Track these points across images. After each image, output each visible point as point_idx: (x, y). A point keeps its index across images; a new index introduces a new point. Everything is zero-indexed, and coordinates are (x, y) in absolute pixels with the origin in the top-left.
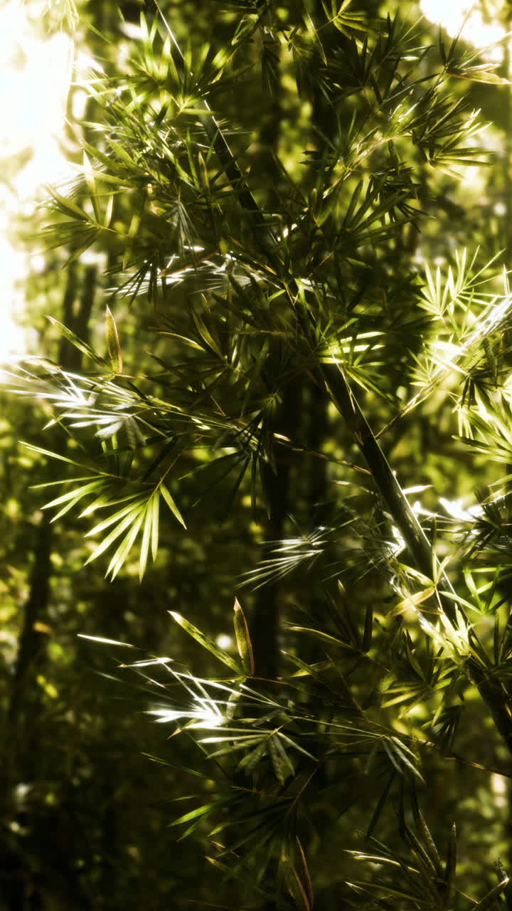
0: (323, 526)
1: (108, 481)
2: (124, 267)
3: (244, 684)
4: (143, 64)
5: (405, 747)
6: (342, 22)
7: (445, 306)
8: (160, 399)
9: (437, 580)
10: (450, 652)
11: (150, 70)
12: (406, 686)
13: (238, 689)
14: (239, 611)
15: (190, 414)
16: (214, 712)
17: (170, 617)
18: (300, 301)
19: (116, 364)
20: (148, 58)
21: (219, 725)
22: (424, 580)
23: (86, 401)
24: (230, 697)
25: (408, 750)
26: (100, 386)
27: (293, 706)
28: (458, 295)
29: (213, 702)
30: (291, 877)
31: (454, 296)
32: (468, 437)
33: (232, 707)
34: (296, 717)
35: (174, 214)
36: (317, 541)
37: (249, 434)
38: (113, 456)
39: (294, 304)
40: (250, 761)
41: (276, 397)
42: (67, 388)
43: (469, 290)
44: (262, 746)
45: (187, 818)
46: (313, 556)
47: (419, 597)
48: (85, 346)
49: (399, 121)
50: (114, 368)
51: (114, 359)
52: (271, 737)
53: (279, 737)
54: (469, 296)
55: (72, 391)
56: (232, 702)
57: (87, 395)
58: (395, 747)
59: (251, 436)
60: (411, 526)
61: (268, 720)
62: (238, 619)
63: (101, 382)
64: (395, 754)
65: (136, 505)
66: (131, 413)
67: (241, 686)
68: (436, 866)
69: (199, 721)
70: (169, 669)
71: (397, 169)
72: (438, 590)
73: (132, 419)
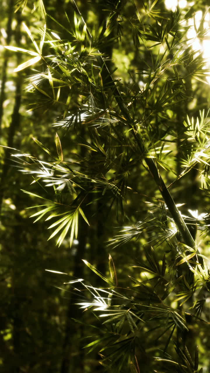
0: (141, 221)
1: (57, 206)
2: (64, 117)
3: (113, 290)
4: (75, 35)
5: (179, 316)
6: (151, 14)
7: (196, 134)
8: (78, 172)
9: (196, 250)
10: (201, 278)
11: (78, 37)
12: (183, 293)
13: (111, 292)
14: (111, 259)
15: (91, 178)
16: (103, 303)
17: (83, 262)
18: (138, 132)
19: (60, 157)
20: (77, 32)
21: (106, 308)
22: (191, 250)
23: (50, 174)
24: (109, 296)
25: (181, 317)
26: (54, 167)
27: (134, 299)
28: (201, 129)
29: (102, 298)
30: (134, 370)
31: (199, 129)
32: (205, 188)
33: (110, 300)
34: (136, 304)
35: (89, 98)
36: (139, 227)
37: (117, 188)
38: (59, 195)
39: (136, 134)
40: (120, 324)
41: (128, 172)
42: (42, 168)
43: (206, 127)
44: (124, 317)
45: (90, 345)
46: (138, 234)
47: (189, 257)
48: (48, 150)
49: (178, 57)
50: (60, 159)
51: (60, 155)
52: (127, 313)
53: (130, 313)
54: (205, 129)
55: (44, 169)
56: (109, 298)
57: (50, 171)
58: (176, 316)
59: (118, 189)
60: (182, 225)
61: (125, 306)
62: (110, 263)
63: (54, 165)
64: (176, 319)
65: (69, 216)
66: (68, 179)
67: (112, 290)
68: (190, 363)
69: (98, 307)
70: (83, 284)
71: (178, 78)
72: (197, 254)
73: (69, 182)
